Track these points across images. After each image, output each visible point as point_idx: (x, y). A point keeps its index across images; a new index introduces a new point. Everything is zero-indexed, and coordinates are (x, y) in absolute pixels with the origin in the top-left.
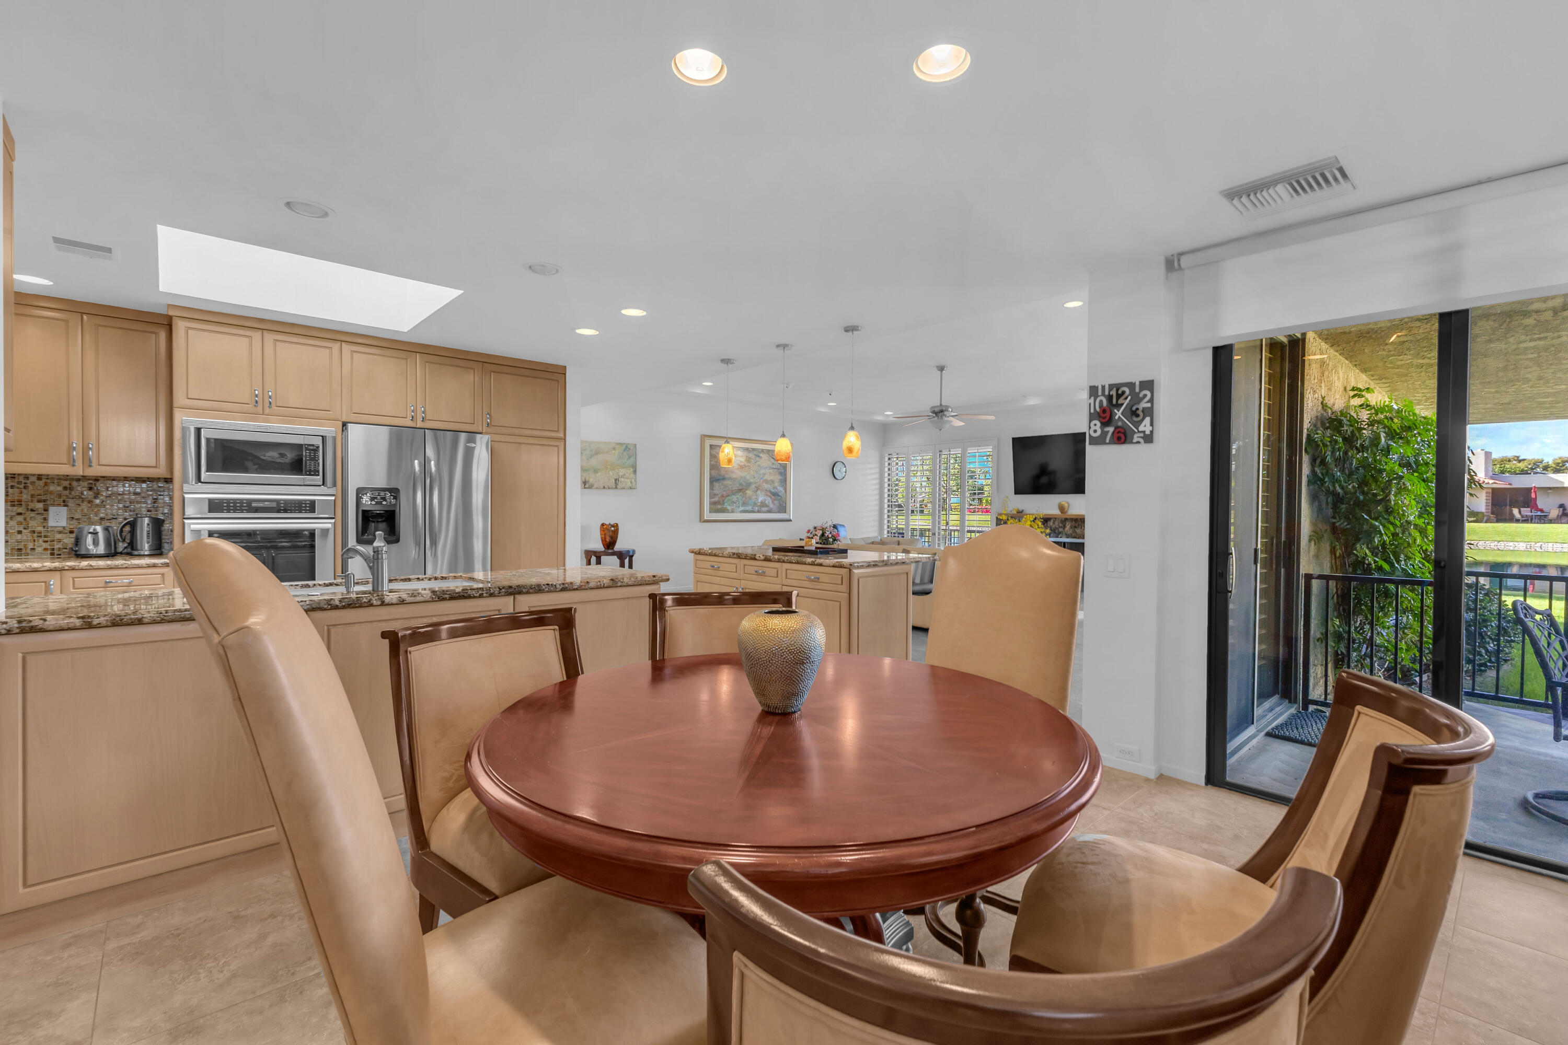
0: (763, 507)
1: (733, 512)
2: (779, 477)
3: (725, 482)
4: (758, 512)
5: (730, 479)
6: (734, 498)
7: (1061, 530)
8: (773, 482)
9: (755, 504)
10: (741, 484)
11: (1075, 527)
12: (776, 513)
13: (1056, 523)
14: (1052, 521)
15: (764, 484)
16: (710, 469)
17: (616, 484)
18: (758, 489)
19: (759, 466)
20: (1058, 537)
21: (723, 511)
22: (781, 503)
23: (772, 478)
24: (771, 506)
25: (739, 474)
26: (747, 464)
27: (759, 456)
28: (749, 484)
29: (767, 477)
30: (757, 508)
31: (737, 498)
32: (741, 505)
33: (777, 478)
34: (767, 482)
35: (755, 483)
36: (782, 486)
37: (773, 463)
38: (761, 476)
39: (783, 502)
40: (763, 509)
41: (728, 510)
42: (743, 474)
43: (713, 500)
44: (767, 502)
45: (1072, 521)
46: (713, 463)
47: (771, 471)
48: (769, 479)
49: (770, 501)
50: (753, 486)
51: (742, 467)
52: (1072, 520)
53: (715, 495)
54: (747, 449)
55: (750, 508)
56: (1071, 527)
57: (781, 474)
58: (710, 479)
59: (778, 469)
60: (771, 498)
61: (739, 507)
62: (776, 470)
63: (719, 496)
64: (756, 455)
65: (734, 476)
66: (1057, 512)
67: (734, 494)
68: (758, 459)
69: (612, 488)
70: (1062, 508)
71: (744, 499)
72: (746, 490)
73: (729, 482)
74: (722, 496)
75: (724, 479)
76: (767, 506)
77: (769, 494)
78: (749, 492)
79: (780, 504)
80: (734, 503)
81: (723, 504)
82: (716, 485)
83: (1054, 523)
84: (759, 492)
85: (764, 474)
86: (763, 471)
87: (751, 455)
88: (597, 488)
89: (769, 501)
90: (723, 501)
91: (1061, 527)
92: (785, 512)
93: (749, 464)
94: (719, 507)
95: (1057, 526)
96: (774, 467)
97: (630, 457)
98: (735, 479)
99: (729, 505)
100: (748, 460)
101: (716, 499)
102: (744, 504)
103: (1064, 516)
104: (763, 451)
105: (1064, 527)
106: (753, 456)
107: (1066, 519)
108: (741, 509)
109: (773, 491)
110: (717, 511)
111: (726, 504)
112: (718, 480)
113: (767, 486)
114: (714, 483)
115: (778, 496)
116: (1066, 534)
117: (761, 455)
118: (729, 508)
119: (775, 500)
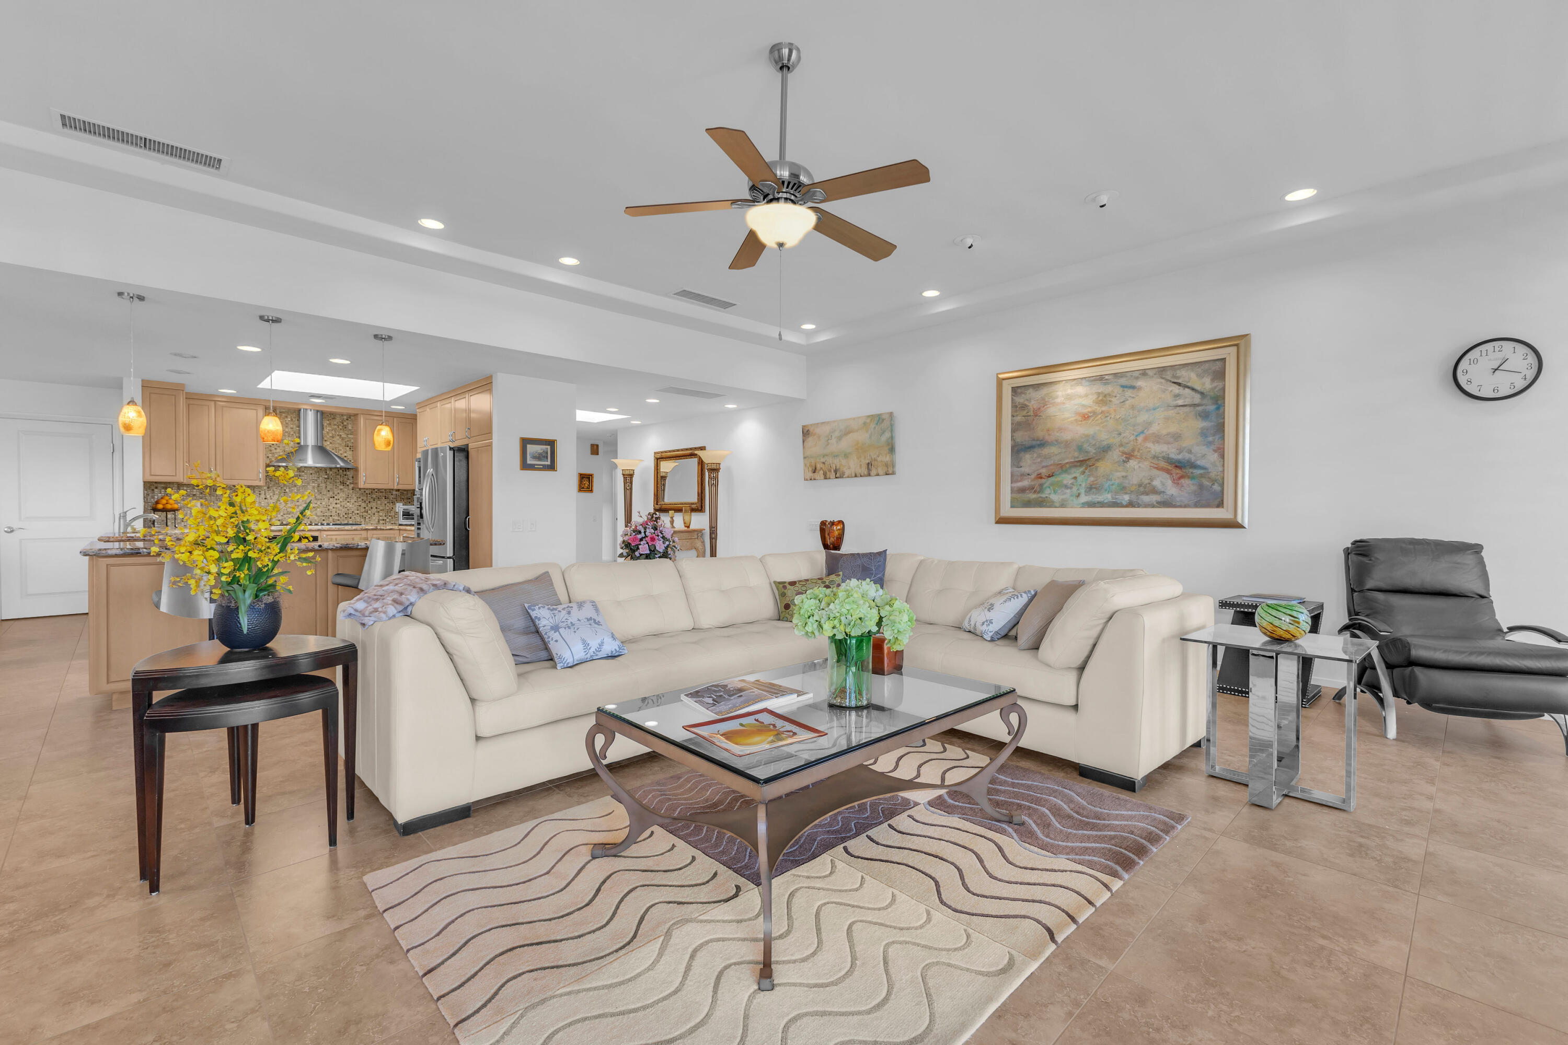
0: (1147, 494)
1: (1063, 505)
2: (1205, 424)
3: (1046, 451)
4: (1131, 504)
5: (1057, 442)
6: (1067, 479)
8: (1177, 437)
9: (1123, 489)
10: (1080, 448)
12: (1185, 506)
15: (1149, 445)
16: (1013, 431)
17: (869, 470)
18: (1129, 456)
19: (1133, 407)
21: (1041, 503)
22: (1207, 483)
23: (1173, 428)
24: (1171, 490)
25: (1079, 431)
26: (1099, 409)
27: (1133, 387)
28: (1106, 449)
29: (1155, 428)
30: (1126, 498)
31: (1075, 478)
32: (1082, 491)
33: (1192, 427)
34: (1157, 439)
35: (1121, 445)
36: (1210, 443)
37: (1177, 396)
38: (1140, 429)
39: (1214, 481)
40: (1146, 499)
41: (1053, 502)
42: (1091, 431)
43: (1020, 484)
44: (1157, 483)
46: (1018, 419)
47: (1171, 413)
48: (1164, 432)
49: (1169, 482)
50: (1115, 455)
51: (1085, 417)
53: (1023, 476)
54: (1101, 378)
55: (1107, 497)
57: (1205, 416)
58: (1013, 448)
59: (1194, 405)
60: (1168, 471)
61: (1078, 495)
62: (1187, 409)
63: (1033, 476)
64: (1123, 387)
65: (1067, 436)
67: (1066, 471)
68: (1129, 393)
69: (865, 476)
71: (1092, 479)
72: (1098, 460)
73: (1054, 450)
74: (1040, 477)
75: (1042, 444)
76: (1154, 491)
77: (1163, 464)
78: (1104, 467)
79: (1201, 487)
80: (1066, 487)
81: (1041, 488)
82: (1027, 458)
84: (1133, 463)
85: (1150, 424)
86: (1143, 417)
87: (1108, 389)
88: (848, 477)
89: (1163, 482)
90: (1041, 485)
92: (1220, 505)
93: (1104, 409)
94: (1033, 496)
96: (1180, 402)
97: (883, 432)
98: (1067, 444)
99: (1055, 492)
100: (1103, 399)
101: (1025, 483)
102: (1091, 489)
104: (1144, 373)
106: (1117, 390)
108: (1084, 498)
109: (1180, 457)
110: (1028, 504)
111: (1047, 491)
112: (1029, 448)
113: (1156, 449)
114: (1022, 454)
115: (1194, 466)
117: (1140, 383)
118: (1055, 498)
119: (1182, 477)
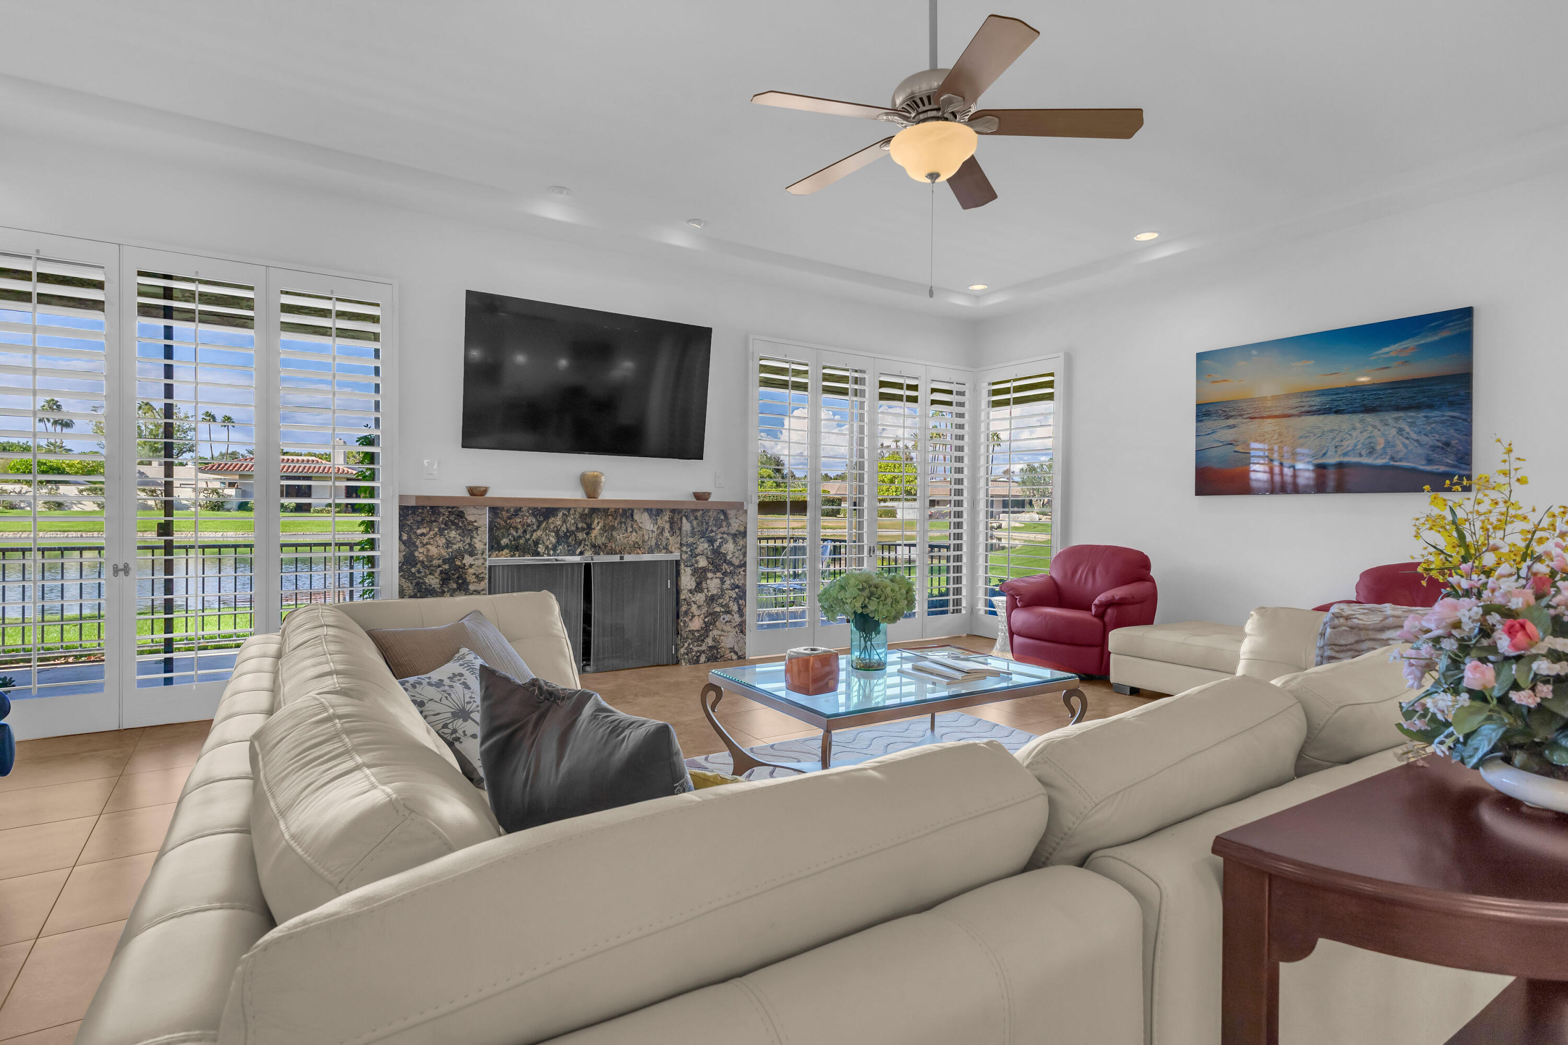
7: (581, 536)
11: (613, 528)
13: (571, 520)
14: (560, 514)
20: (574, 554)
45: (607, 516)
52: (605, 512)
56: (604, 529)
66: (575, 494)
70: (591, 485)
83: (564, 522)
91: (583, 529)
95: (573, 528)
103: (593, 504)
105: (589, 528)
107: (593, 511)
116: (594, 546)
